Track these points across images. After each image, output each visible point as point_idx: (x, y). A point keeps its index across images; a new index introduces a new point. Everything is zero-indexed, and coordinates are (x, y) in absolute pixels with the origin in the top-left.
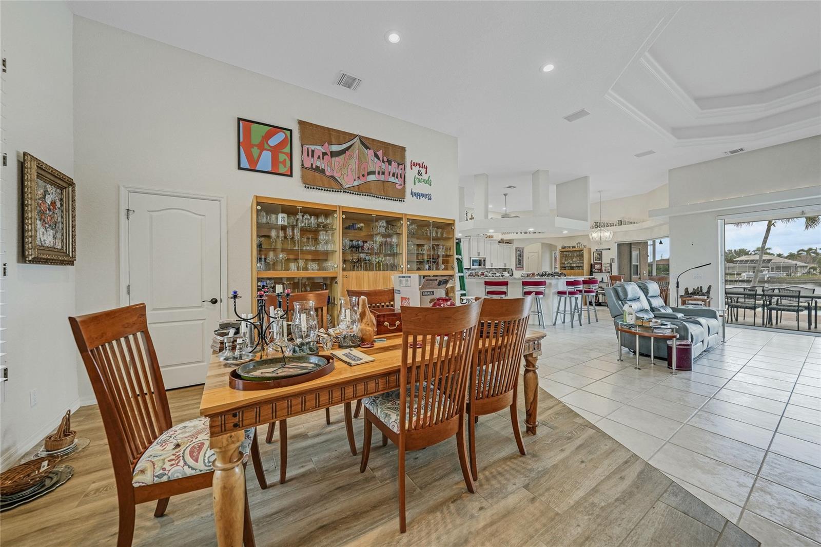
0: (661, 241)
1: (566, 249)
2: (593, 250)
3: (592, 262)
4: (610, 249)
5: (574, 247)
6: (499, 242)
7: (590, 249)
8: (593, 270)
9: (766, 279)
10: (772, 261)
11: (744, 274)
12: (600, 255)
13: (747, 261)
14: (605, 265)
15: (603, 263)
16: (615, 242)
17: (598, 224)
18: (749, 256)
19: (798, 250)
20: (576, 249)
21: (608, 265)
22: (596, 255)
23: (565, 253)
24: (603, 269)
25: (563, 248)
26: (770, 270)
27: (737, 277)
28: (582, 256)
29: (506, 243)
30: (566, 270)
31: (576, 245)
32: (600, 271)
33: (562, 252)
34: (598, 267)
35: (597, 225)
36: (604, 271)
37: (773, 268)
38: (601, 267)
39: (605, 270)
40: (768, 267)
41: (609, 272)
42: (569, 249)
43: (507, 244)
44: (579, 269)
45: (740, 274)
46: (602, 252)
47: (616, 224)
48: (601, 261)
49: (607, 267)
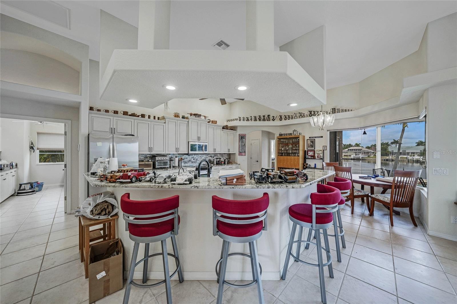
0: (365, 131)
1: (283, 137)
2: (307, 138)
3: (306, 149)
4: (322, 137)
5: (291, 134)
6: (223, 128)
7: (304, 137)
8: (307, 156)
12: (313, 142)
14: (317, 152)
15: (315, 150)
16: (328, 131)
17: (313, 113)
18: (353, 147)
20: (293, 136)
21: (321, 152)
22: (309, 142)
23: (282, 140)
24: (316, 155)
25: (281, 135)
28: (298, 142)
29: (230, 129)
30: (282, 156)
31: (292, 132)
32: (313, 157)
33: (279, 139)
34: (311, 153)
35: (311, 113)
36: (316, 158)
37: (363, 153)
38: (314, 154)
39: (318, 157)
40: (361, 153)
41: (321, 159)
42: (285, 137)
43: (231, 131)
44: (295, 156)
45: (351, 156)
46: (315, 139)
47: (330, 112)
48: (314, 148)
49: (319, 154)
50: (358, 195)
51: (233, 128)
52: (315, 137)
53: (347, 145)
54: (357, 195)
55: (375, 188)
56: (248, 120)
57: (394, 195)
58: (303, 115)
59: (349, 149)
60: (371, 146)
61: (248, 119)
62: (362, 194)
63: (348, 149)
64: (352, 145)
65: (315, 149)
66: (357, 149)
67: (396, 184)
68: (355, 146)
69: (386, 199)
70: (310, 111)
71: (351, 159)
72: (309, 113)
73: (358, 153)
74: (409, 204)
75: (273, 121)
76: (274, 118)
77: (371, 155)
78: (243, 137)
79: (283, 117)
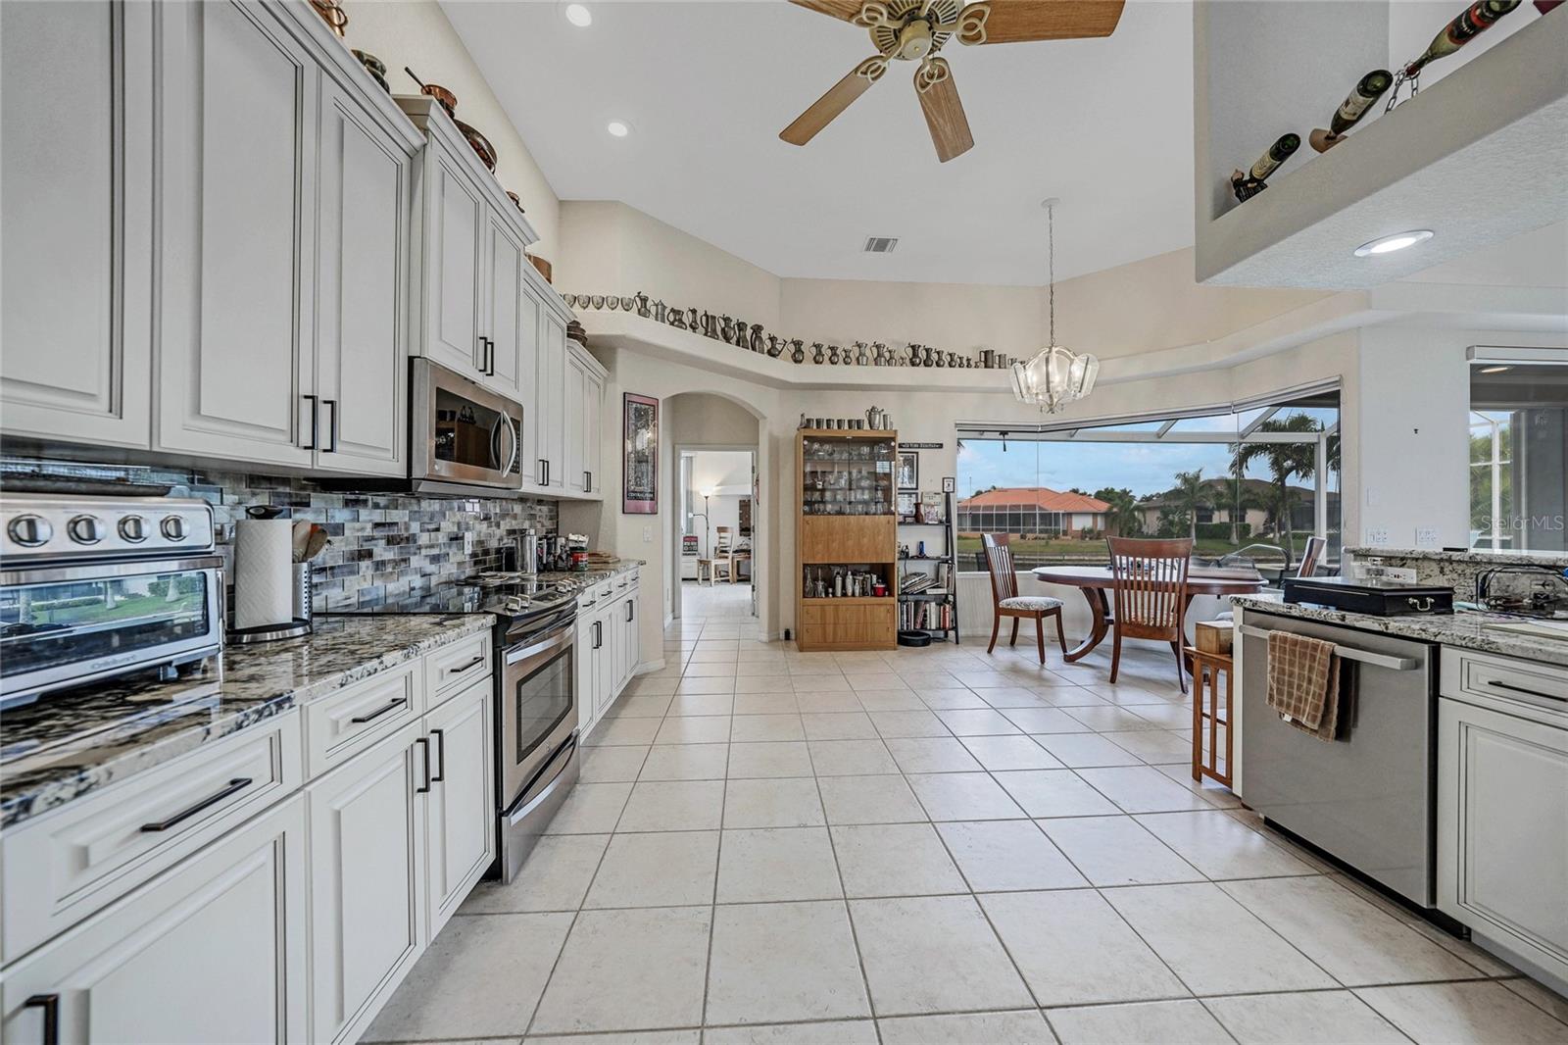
1: (826, 431)
4: (939, 445)
5: (857, 424)
12: (912, 463)
14: (926, 500)
15: (919, 492)
16: (956, 426)
17: (922, 354)
20: (865, 431)
21: (938, 499)
24: (923, 511)
25: (806, 424)
31: (863, 416)
32: (914, 518)
33: (810, 439)
35: (916, 355)
36: (924, 519)
38: (916, 504)
39: (928, 515)
41: (941, 524)
42: (837, 432)
46: (917, 453)
47: (976, 363)
48: (914, 486)
49: (933, 506)
51: (602, 350)
52: (919, 446)
56: (678, 322)
58: (887, 355)
61: (680, 321)
65: (917, 489)
70: (913, 347)
72: (910, 351)
75: (773, 356)
76: (773, 347)
78: (646, 412)
79: (809, 351)
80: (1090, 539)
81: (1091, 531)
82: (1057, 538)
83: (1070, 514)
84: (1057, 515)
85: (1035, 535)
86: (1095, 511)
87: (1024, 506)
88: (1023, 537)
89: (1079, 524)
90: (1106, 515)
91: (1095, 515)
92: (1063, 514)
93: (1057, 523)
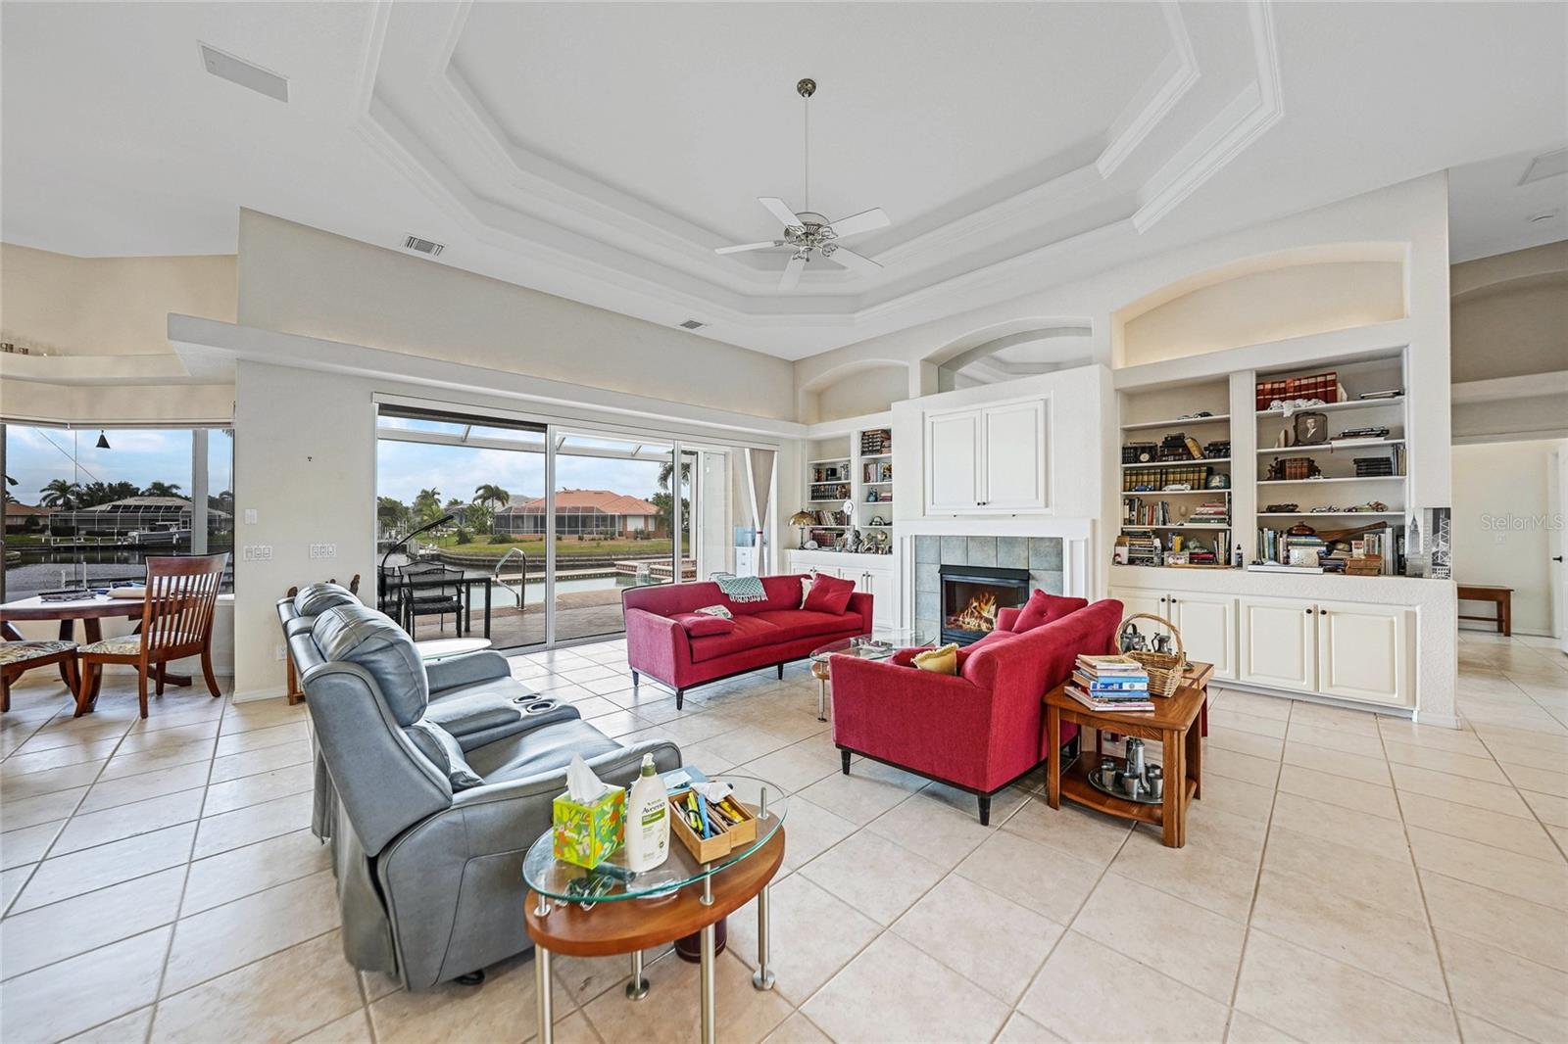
9: (174, 542)
10: (184, 509)
11: (135, 534)
13: (137, 508)
18: (141, 498)
19: (221, 491)
26: (181, 525)
27: (119, 540)
37: (184, 522)
40: (178, 520)
45: (126, 534)
50: (25, 658)
53: (110, 485)
54: (18, 663)
55: (104, 622)
57: (151, 634)
59: (114, 503)
60: (221, 495)
62: (46, 654)
63: (114, 507)
64: (138, 489)
66: (158, 508)
67: (155, 598)
68: (151, 495)
69: (129, 646)
71: (131, 548)
73: (162, 520)
74: (201, 647)
77: (219, 530)
80: (642, 539)
81: (642, 532)
82: (612, 539)
83: (625, 517)
84: (613, 517)
85: (591, 536)
86: (646, 513)
87: (583, 508)
88: (581, 539)
89: (634, 525)
90: (656, 517)
91: (646, 517)
92: (619, 516)
93: (613, 524)
